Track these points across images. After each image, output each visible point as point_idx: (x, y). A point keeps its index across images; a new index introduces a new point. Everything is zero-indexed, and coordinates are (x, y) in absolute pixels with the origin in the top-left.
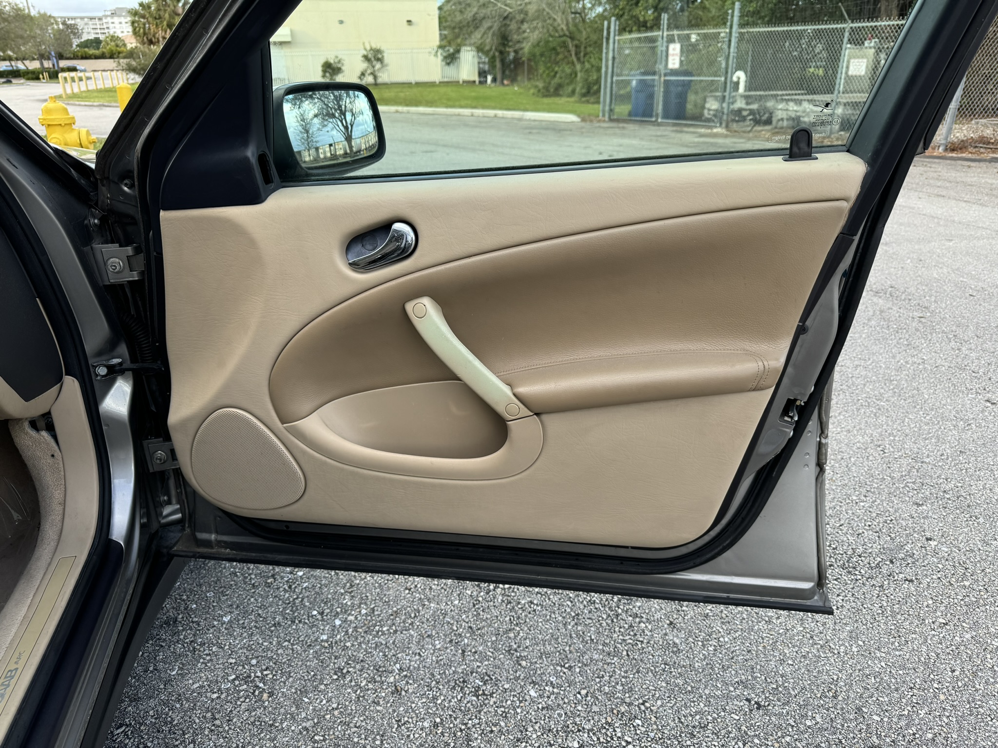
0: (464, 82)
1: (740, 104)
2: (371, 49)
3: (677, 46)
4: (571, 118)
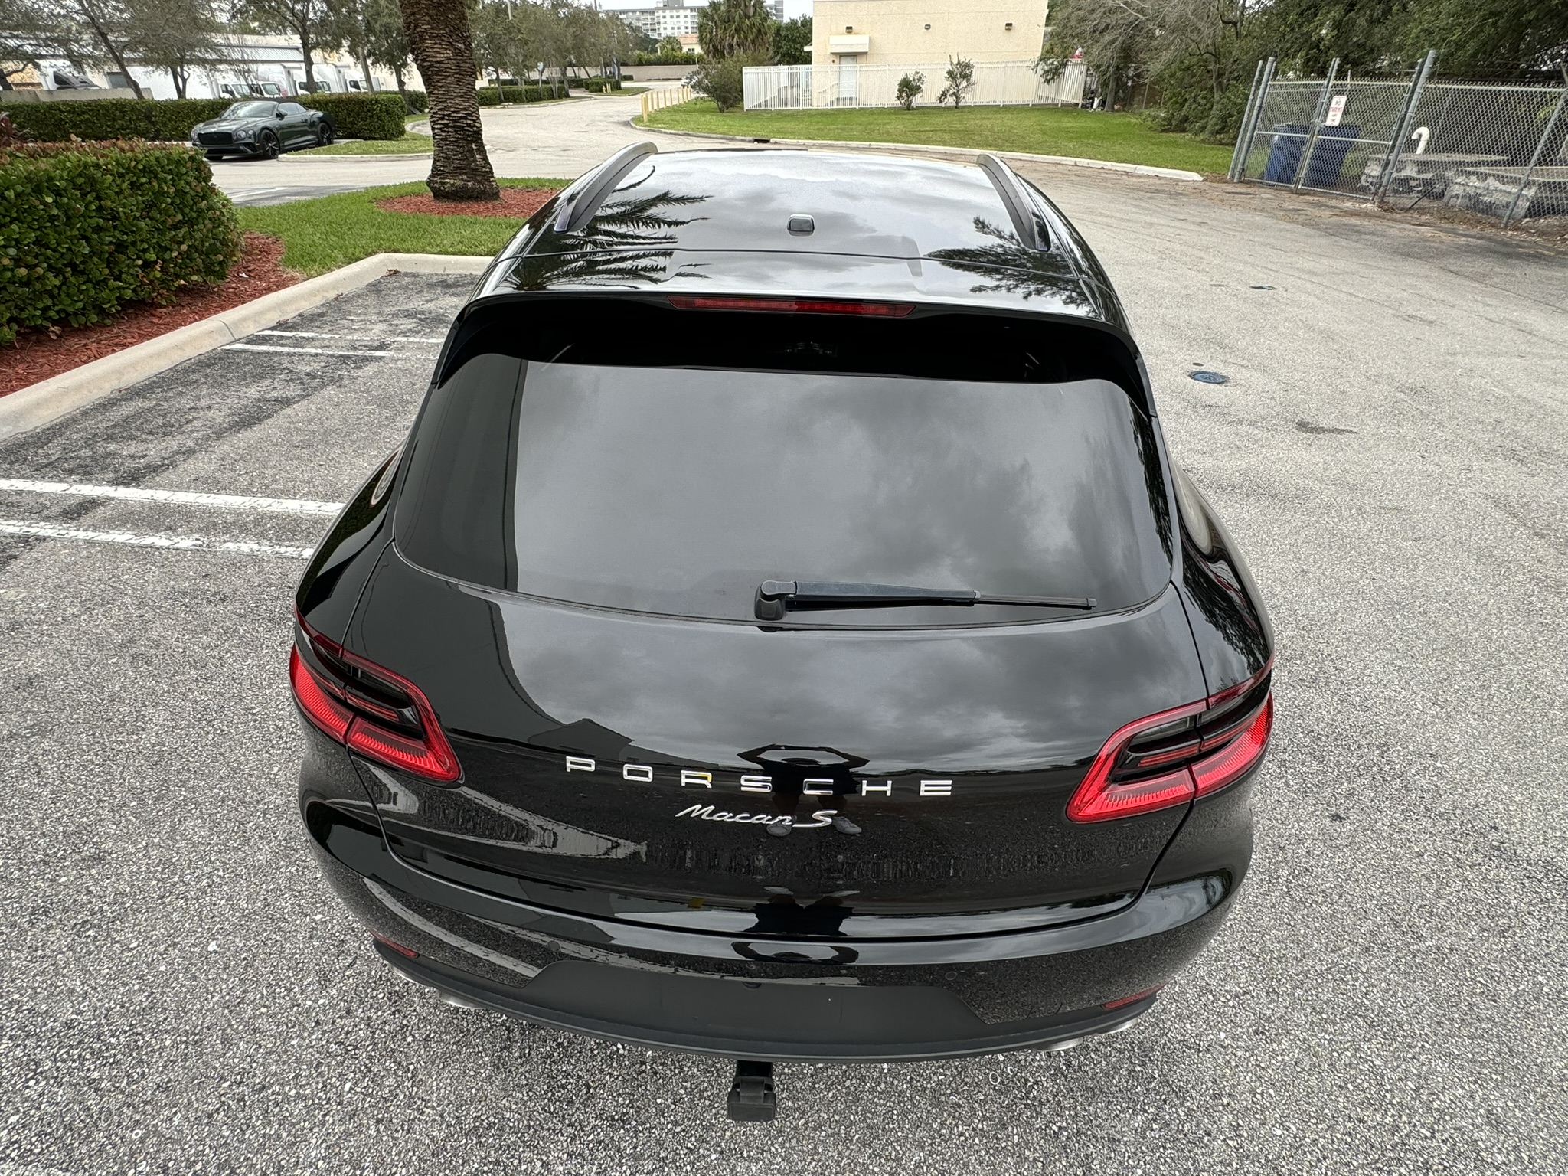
0: (1062, 105)
2: (958, 63)
3: (1343, 99)
4: (1196, 177)
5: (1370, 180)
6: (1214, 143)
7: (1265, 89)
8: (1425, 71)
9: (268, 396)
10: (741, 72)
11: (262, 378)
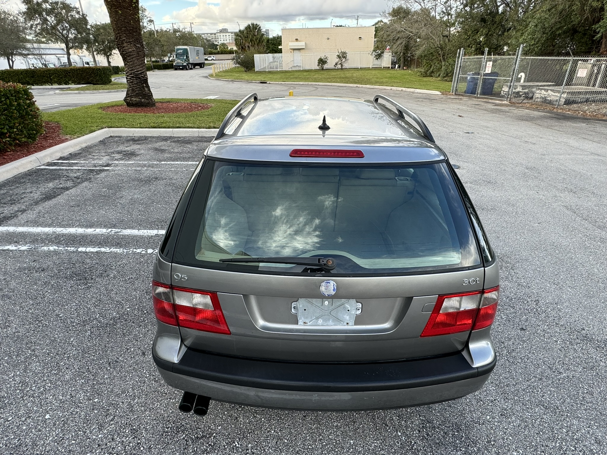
0: (384, 67)
1: (519, 89)
2: (341, 52)
3: (491, 63)
5: (505, 93)
6: (444, 81)
7: (461, 60)
8: (520, 52)
9: (58, 187)
10: (253, 56)
11: (54, 179)
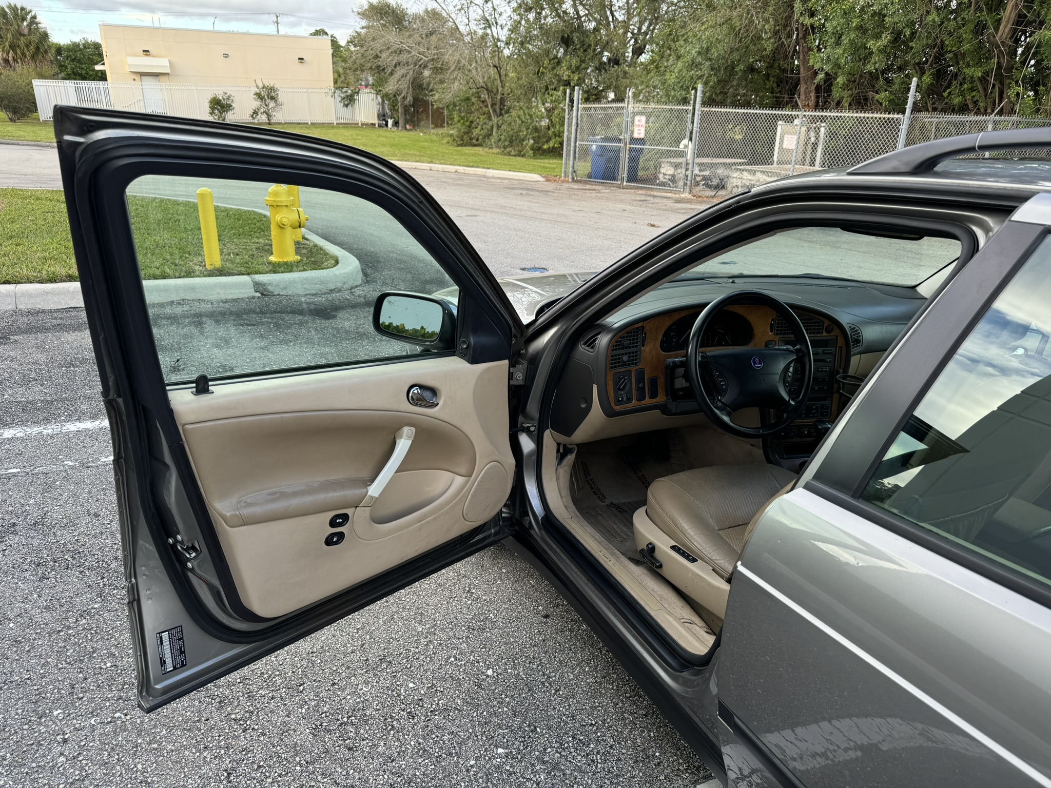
0: (362, 124)
2: (264, 87)
3: (643, 118)
4: (536, 177)
7: (578, 110)
8: (699, 99)
10: (32, 85)
